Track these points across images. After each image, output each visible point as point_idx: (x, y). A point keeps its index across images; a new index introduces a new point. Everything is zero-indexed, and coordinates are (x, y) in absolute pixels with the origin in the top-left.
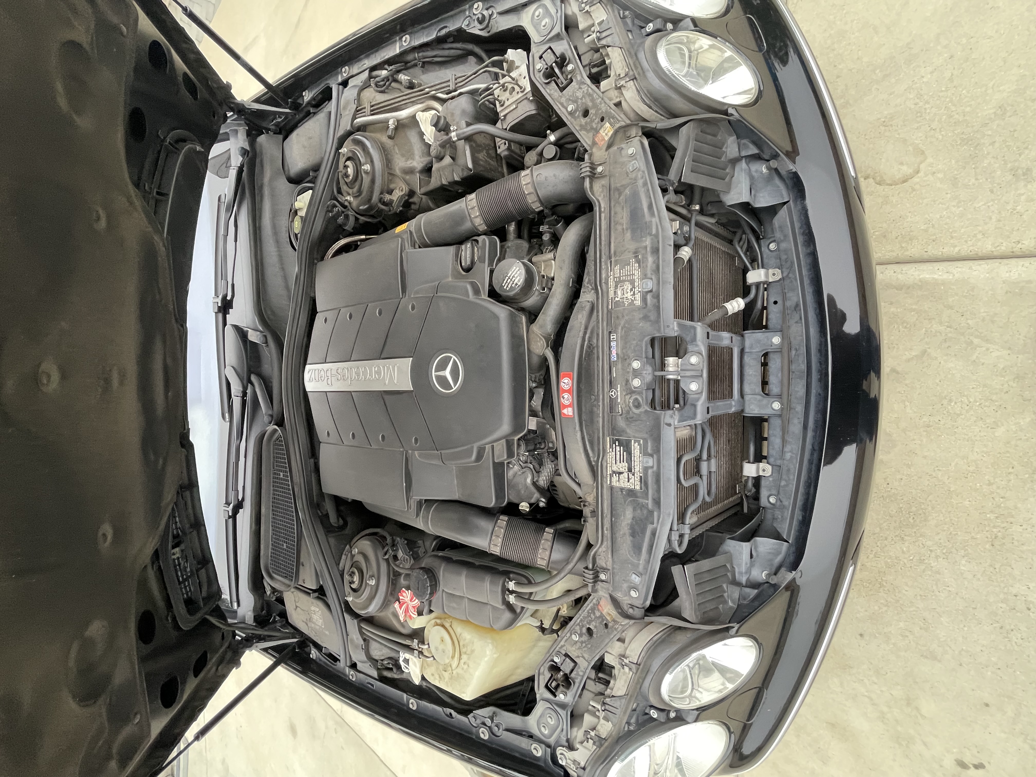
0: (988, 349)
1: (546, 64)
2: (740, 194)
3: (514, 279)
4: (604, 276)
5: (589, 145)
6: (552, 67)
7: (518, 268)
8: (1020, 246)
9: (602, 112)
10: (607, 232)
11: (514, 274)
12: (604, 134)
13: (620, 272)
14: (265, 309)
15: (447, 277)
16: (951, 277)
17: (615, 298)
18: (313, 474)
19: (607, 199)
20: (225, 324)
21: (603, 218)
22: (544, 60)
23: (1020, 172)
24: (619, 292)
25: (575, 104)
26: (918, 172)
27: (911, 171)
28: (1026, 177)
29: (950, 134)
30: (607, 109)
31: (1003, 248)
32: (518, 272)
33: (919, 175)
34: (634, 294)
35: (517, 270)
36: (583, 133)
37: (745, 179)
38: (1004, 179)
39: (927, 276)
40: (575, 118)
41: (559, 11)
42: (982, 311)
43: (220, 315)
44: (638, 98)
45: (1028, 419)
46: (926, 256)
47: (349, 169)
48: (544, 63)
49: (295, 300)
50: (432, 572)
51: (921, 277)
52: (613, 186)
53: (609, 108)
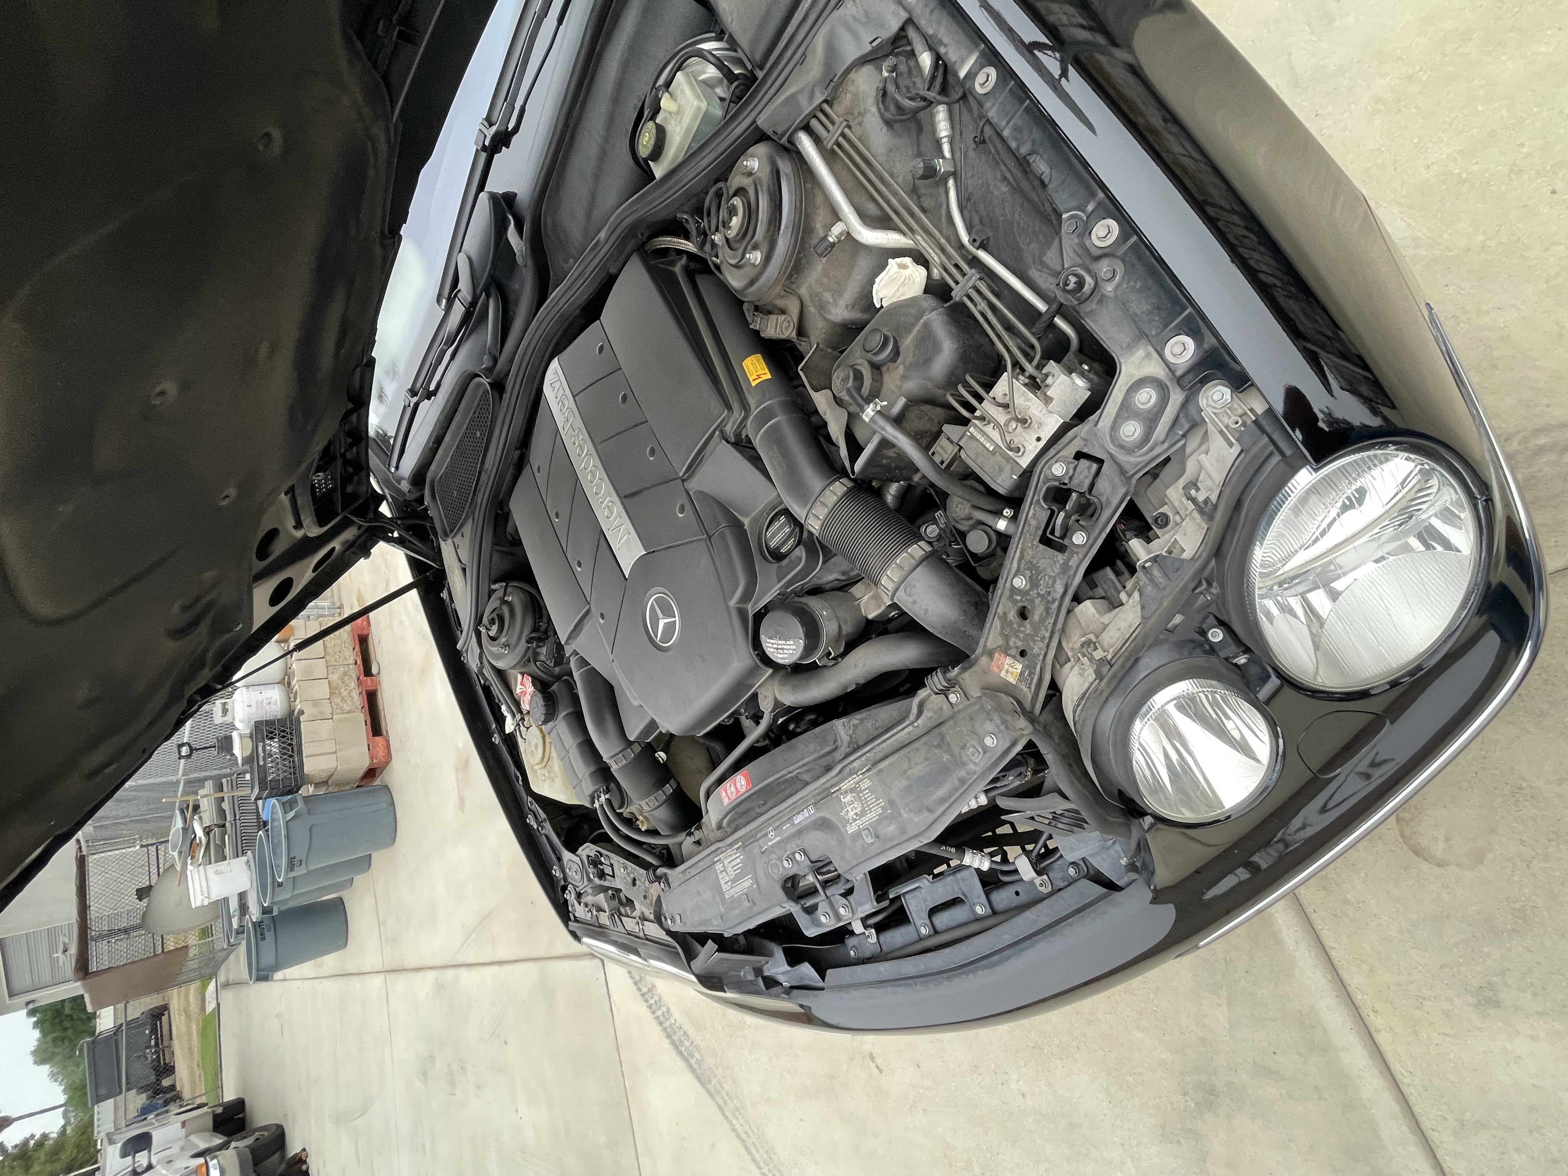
0: (1219, 1005)
1: (1071, 478)
2: (1072, 850)
3: (781, 651)
4: (855, 764)
5: (985, 646)
6: (1069, 492)
7: (794, 647)
8: (1371, 1014)
9: (1032, 649)
10: (897, 746)
11: (785, 647)
12: (1006, 667)
13: (865, 790)
14: (545, 213)
15: (746, 515)
16: (1291, 948)
17: (841, 794)
18: (511, 468)
19: (930, 725)
20: (481, 187)
21: (907, 730)
22: (1075, 468)
23: (1489, 994)
24: (849, 798)
25: (1028, 587)
26: (1440, 865)
27: (1438, 855)
28: (1483, 1002)
29: (1526, 890)
30: (1038, 655)
31: (1359, 997)
32: (791, 652)
33: (1437, 869)
34: (855, 820)
35: (791, 647)
36: (997, 623)
37: (1093, 849)
38: (1470, 977)
39: (1280, 922)
40: (1011, 597)
41: (1166, 446)
42: (1263, 991)
43: (483, 156)
44: (1076, 698)
45: (1164, 1057)
46: (1309, 910)
47: (734, 219)
48: (1071, 473)
49: (581, 269)
50: (554, 701)
51: (1276, 915)
52: (944, 728)
53: (1041, 657)
